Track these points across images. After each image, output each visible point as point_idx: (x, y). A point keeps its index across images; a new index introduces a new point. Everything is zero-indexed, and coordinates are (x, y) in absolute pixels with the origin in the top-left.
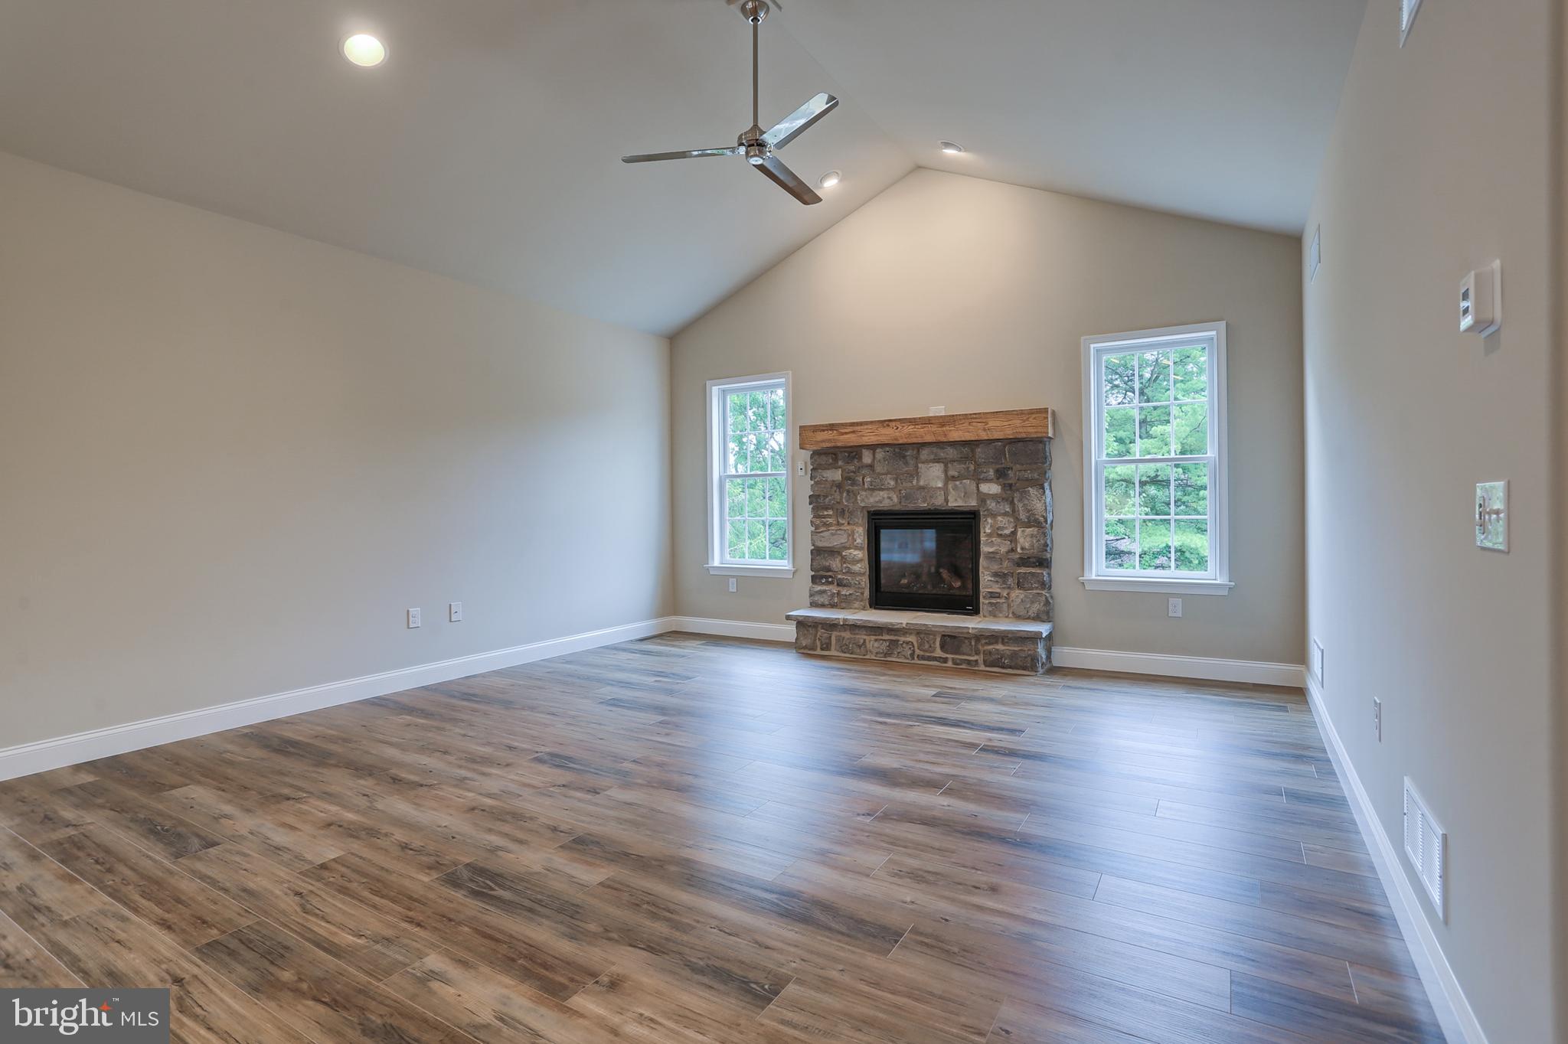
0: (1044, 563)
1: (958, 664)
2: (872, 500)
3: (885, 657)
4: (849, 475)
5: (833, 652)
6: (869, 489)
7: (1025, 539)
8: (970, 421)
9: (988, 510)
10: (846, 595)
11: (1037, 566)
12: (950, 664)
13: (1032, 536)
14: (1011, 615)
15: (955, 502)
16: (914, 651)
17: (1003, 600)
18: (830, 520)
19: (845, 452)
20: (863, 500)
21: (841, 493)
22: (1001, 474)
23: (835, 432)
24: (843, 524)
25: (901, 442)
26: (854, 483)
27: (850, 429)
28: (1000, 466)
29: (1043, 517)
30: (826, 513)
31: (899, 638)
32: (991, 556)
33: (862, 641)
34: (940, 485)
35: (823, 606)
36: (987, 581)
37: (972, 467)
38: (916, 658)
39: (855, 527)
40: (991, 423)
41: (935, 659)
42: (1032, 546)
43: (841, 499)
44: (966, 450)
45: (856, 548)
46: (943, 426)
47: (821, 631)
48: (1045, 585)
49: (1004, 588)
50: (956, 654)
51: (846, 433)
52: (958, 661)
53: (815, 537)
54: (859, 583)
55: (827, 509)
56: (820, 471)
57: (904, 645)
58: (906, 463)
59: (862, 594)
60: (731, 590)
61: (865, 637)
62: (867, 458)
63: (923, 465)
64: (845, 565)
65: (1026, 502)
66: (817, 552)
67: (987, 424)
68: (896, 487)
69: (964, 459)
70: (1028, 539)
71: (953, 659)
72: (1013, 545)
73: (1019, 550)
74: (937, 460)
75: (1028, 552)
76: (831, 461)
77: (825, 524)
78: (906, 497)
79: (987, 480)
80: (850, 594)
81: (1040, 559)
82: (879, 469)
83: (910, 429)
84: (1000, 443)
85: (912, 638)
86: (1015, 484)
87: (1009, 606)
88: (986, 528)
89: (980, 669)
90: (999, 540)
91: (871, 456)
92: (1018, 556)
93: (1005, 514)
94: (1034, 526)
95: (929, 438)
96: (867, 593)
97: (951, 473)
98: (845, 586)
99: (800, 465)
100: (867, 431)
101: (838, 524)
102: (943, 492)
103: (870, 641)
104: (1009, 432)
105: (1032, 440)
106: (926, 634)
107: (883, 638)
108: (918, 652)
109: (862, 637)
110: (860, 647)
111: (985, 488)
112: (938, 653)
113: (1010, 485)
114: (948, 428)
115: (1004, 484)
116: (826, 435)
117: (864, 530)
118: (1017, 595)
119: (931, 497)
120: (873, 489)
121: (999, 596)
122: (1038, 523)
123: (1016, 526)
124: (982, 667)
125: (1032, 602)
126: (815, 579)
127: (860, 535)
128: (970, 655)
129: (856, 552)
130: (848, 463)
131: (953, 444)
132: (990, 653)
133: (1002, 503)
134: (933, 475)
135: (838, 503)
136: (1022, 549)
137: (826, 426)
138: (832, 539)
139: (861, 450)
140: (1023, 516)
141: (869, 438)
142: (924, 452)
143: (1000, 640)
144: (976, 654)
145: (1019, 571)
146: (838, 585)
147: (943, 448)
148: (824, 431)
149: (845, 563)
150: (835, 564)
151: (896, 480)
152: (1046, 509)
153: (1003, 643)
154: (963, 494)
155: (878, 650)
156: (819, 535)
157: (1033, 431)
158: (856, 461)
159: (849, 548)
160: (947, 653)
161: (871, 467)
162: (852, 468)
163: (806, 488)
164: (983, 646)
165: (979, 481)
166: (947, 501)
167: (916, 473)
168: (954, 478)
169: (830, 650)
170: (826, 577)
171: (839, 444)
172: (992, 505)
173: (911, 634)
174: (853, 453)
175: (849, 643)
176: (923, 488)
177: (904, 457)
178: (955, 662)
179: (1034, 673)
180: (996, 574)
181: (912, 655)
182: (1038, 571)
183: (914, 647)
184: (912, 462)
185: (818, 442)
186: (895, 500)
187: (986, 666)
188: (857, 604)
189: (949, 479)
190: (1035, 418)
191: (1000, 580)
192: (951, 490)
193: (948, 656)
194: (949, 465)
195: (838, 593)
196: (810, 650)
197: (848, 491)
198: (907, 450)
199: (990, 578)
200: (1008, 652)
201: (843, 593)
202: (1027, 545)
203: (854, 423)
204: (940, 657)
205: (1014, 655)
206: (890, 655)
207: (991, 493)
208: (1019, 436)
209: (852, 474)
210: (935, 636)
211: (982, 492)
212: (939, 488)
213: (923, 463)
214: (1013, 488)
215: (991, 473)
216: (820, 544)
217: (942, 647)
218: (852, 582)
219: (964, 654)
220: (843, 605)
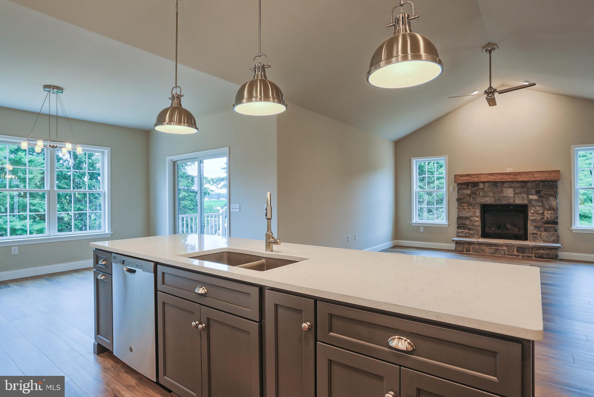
0: (556, 223)
1: (523, 257)
2: (483, 200)
3: (493, 254)
4: (474, 192)
5: (471, 253)
6: (482, 197)
7: (548, 215)
8: (527, 174)
9: (532, 204)
10: (472, 233)
11: (553, 224)
12: (520, 257)
13: (551, 214)
14: (542, 241)
15: (518, 201)
16: (505, 252)
17: (538, 236)
18: (465, 207)
19: (472, 184)
20: (479, 201)
21: (470, 198)
22: (538, 192)
23: (469, 177)
24: (471, 209)
25: (497, 181)
26: (476, 194)
27: (476, 176)
28: (538, 190)
29: (556, 207)
30: (464, 205)
31: (499, 248)
32: (533, 221)
33: (484, 249)
34: (512, 196)
35: (462, 237)
36: (531, 228)
37: (526, 190)
38: (506, 255)
39: (476, 210)
40: (536, 175)
41: (514, 255)
42: (551, 217)
43: (470, 200)
44: (523, 184)
45: (476, 217)
46: (516, 176)
47: (466, 246)
48: (556, 230)
49: (538, 231)
50: (523, 253)
51: (474, 177)
52: (524, 256)
53: (459, 213)
54: (478, 229)
55: (464, 203)
56: (461, 190)
57: (501, 250)
58: (498, 188)
59: (479, 233)
60: (421, 231)
61: (484, 247)
62: (481, 186)
63: (505, 189)
64: (472, 223)
65: (548, 202)
66: (459, 218)
67: (534, 175)
68: (493, 196)
69: (522, 187)
70: (549, 215)
71: (522, 255)
72: (543, 217)
73: (545, 218)
74: (511, 187)
75: (549, 219)
76: (466, 187)
77: (463, 209)
78: (497, 200)
79: (532, 194)
80: (474, 233)
81: (554, 221)
82: (486, 190)
83: (502, 176)
84: (538, 182)
85: (505, 248)
86: (544, 196)
87: (541, 238)
88: (531, 211)
89: (533, 259)
90: (537, 215)
91: (483, 185)
92: (545, 221)
93: (540, 206)
94: (551, 210)
95: (509, 180)
96: (480, 233)
97: (517, 191)
98: (471, 230)
99: (452, 188)
100: (483, 177)
101: (469, 208)
102: (513, 198)
103: (487, 249)
104: (543, 178)
105: (551, 181)
106: (510, 246)
107: (492, 248)
108: (507, 253)
109: (483, 247)
110: (483, 251)
111: (531, 197)
112: (516, 253)
113: (542, 196)
114: (517, 176)
115: (539, 196)
116: (465, 178)
117: (479, 210)
118: (544, 234)
119: (508, 200)
120: (484, 197)
121: (537, 234)
122: (555, 210)
123: (544, 210)
124: (534, 258)
125: (551, 236)
126: (458, 228)
127: (478, 212)
128: (529, 254)
129: (476, 218)
130: (473, 188)
131: (517, 182)
132: (538, 253)
133: (538, 203)
134: (509, 192)
135: (469, 201)
136: (547, 218)
137: (466, 175)
138: (466, 213)
139: (479, 183)
140: (547, 206)
141: (484, 179)
142: (505, 184)
143: (542, 249)
144: (532, 254)
145: (545, 226)
146: (468, 230)
147: (514, 183)
148: (465, 176)
149: (471, 222)
150: (467, 222)
151: (494, 193)
152: (557, 205)
153: (543, 250)
154: (521, 199)
155: (490, 252)
156: (461, 212)
157: (553, 178)
158: (476, 187)
159: (474, 217)
160: (519, 253)
161: (483, 189)
162: (475, 189)
163: (455, 196)
164: (534, 251)
165: (528, 194)
166: (515, 201)
167: (502, 191)
168: (518, 193)
169: (470, 252)
170: (464, 227)
171: (471, 181)
172: (534, 203)
173: (504, 246)
174: (475, 184)
175: (478, 249)
176: (504, 197)
177: (497, 186)
178: (522, 256)
179: (556, 261)
180: (535, 227)
181: (505, 254)
182: (554, 226)
183: (505, 251)
184: (500, 188)
185: (462, 180)
186: (493, 200)
187: (536, 258)
188: (476, 236)
189: (515, 194)
190: (554, 174)
191: (537, 229)
192: (517, 198)
193: (520, 254)
194: (516, 189)
195: (469, 233)
196: (461, 252)
197: (473, 198)
198: (498, 184)
199: (533, 228)
200: (545, 253)
201: (471, 232)
202: (549, 217)
203: (478, 174)
204: (516, 255)
205: (548, 254)
206: (495, 254)
207: (533, 199)
208: (547, 180)
209: (475, 191)
210: (514, 247)
211: (530, 199)
212: (512, 197)
213: (505, 188)
214: (543, 197)
215: (534, 192)
216: (461, 215)
217: (517, 251)
218: (475, 229)
219: (526, 254)
220: (471, 237)
